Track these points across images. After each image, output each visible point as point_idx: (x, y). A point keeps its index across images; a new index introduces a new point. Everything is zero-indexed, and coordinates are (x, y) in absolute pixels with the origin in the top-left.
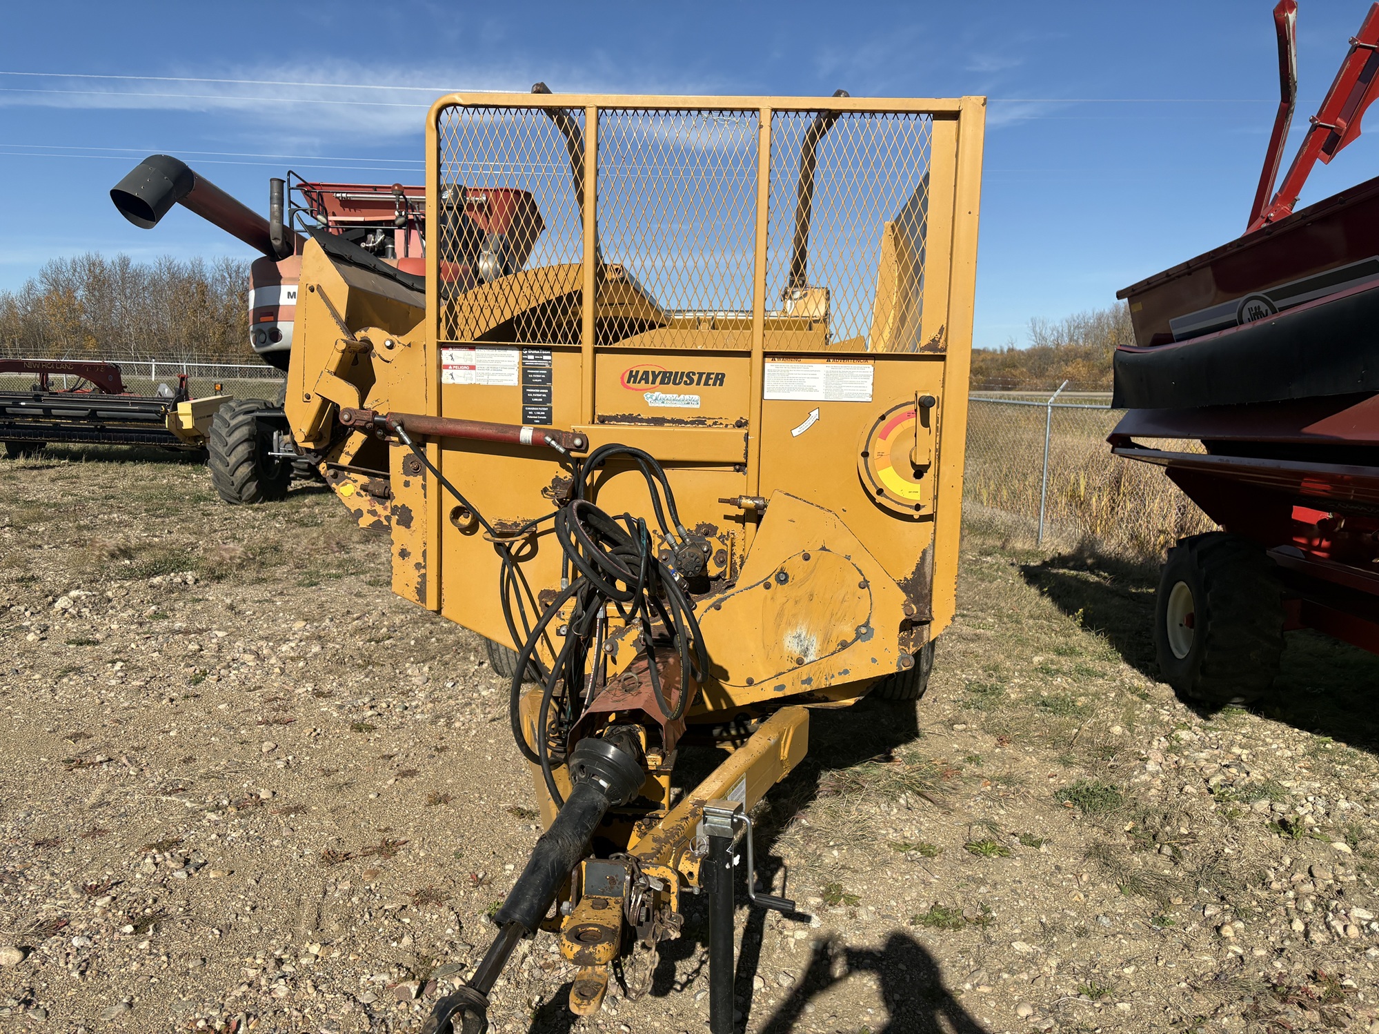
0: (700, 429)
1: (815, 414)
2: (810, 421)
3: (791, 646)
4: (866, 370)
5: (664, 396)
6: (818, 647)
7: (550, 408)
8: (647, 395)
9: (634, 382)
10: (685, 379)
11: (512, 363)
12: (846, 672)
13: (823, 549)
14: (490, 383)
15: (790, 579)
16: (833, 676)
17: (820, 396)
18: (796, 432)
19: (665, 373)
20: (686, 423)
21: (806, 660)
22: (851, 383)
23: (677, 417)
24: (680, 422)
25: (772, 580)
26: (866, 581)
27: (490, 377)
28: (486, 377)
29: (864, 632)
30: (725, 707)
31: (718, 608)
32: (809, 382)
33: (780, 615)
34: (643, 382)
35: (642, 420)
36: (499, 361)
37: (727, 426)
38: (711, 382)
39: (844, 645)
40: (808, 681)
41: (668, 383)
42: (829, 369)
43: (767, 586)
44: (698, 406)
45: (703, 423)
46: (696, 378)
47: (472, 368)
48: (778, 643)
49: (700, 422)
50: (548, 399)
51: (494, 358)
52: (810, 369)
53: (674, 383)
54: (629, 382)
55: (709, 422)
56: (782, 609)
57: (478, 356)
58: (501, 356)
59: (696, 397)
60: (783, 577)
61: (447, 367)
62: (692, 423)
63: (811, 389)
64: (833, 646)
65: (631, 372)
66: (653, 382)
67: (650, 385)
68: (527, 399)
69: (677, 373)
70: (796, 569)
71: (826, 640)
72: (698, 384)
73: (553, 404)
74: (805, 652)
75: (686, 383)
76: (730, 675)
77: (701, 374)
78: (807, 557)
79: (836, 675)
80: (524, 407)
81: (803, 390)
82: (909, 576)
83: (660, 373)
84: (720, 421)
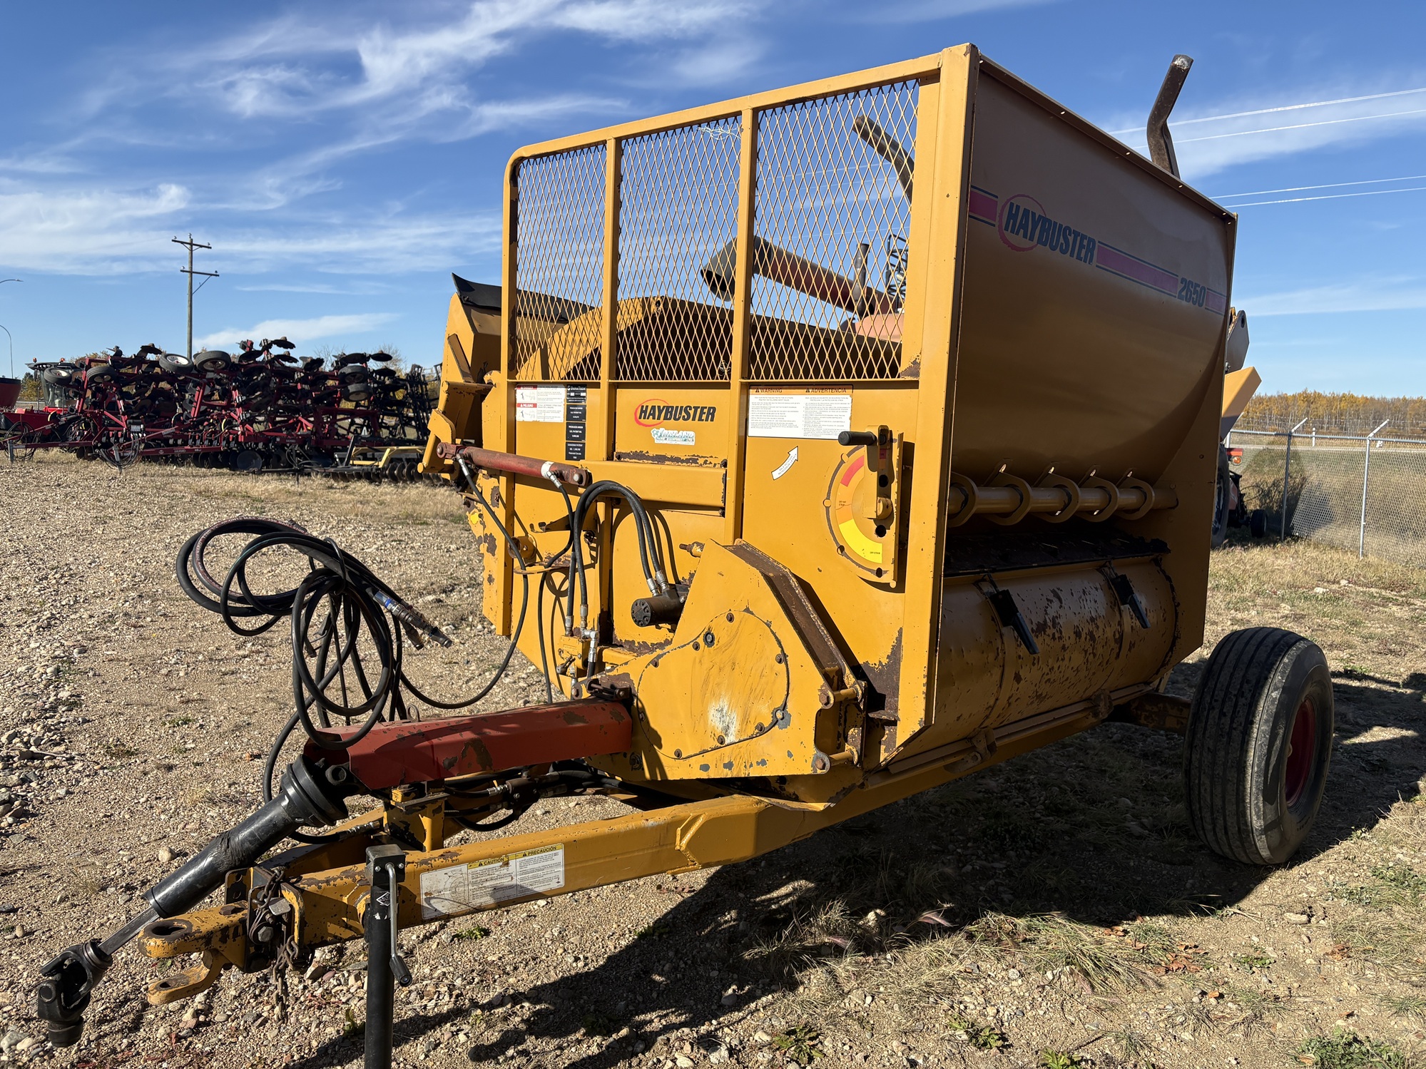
0: (692, 469)
1: (794, 453)
2: (789, 462)
3: (715, 721)
4: (845, 401)
5: (666, 432)
6: (738, 727)
7: (584, 444)
8: (654, 431)
9: (644, 418)
10: (683, 414)
11: (559, 401)
12: (763, 763)
13: (747, 610)
14: (547, 420)
15: (716, 642)
16: (751, 765)
17: (799, 433)
18: (776, 475)
19: (668, 407)
20: (683, 461)
21: (727, 741)
22: (830, 416)
23: (676, 455)
24: (676, 460)
25: (701, 641)
26: (785, 656)
27: (547, 415)
28: (543, 415)
29: (781, 717)
30: (659, 779)
31: (656, 665)
32: (789, 416)
33: (706, 682)
34: (651, 417)
35: (648, 458)
36: (551, 399)
37: (715, 465)
38: (704, 417)
39: (762, 730)
40: (729, 766)
41: (670, 419)
42: (808, 401)
43: (697, 647)
44: (693, 444)
45: (695, 461)
46: (692, 412)
47: (535, 405)
48: (704, 714)
49: (693, 460)
50: (583, 436)
51: (549, 396)
52: (791, 401)
53: (675, 419)
54: (640, 418)
55: (701, 461)
56: (708, 676)
57: (538, 393)
58: (554, 393)
59: (692, 434)
60: (709, 639)
61: (519, 405)
62: (687, 461)
63: (791, 425)
64: (752, 730)
65: (643, 407)
66: (659, 418)
67: (656, 421)
68: (569, 436)
69: (677, 407)
70: (722, 631)
71: (745, 720)
72: (694, 419)
73: (587, 441)
74: (727, 729)
75: (684, 419)
76: (663, 742)
77: (696, 408)
78: (731, 619)
79: (755, 764)
80: (567, 443)
81: (784, 426)
82: (885, 661)
83: (664, 407)
84: (709, 460)
